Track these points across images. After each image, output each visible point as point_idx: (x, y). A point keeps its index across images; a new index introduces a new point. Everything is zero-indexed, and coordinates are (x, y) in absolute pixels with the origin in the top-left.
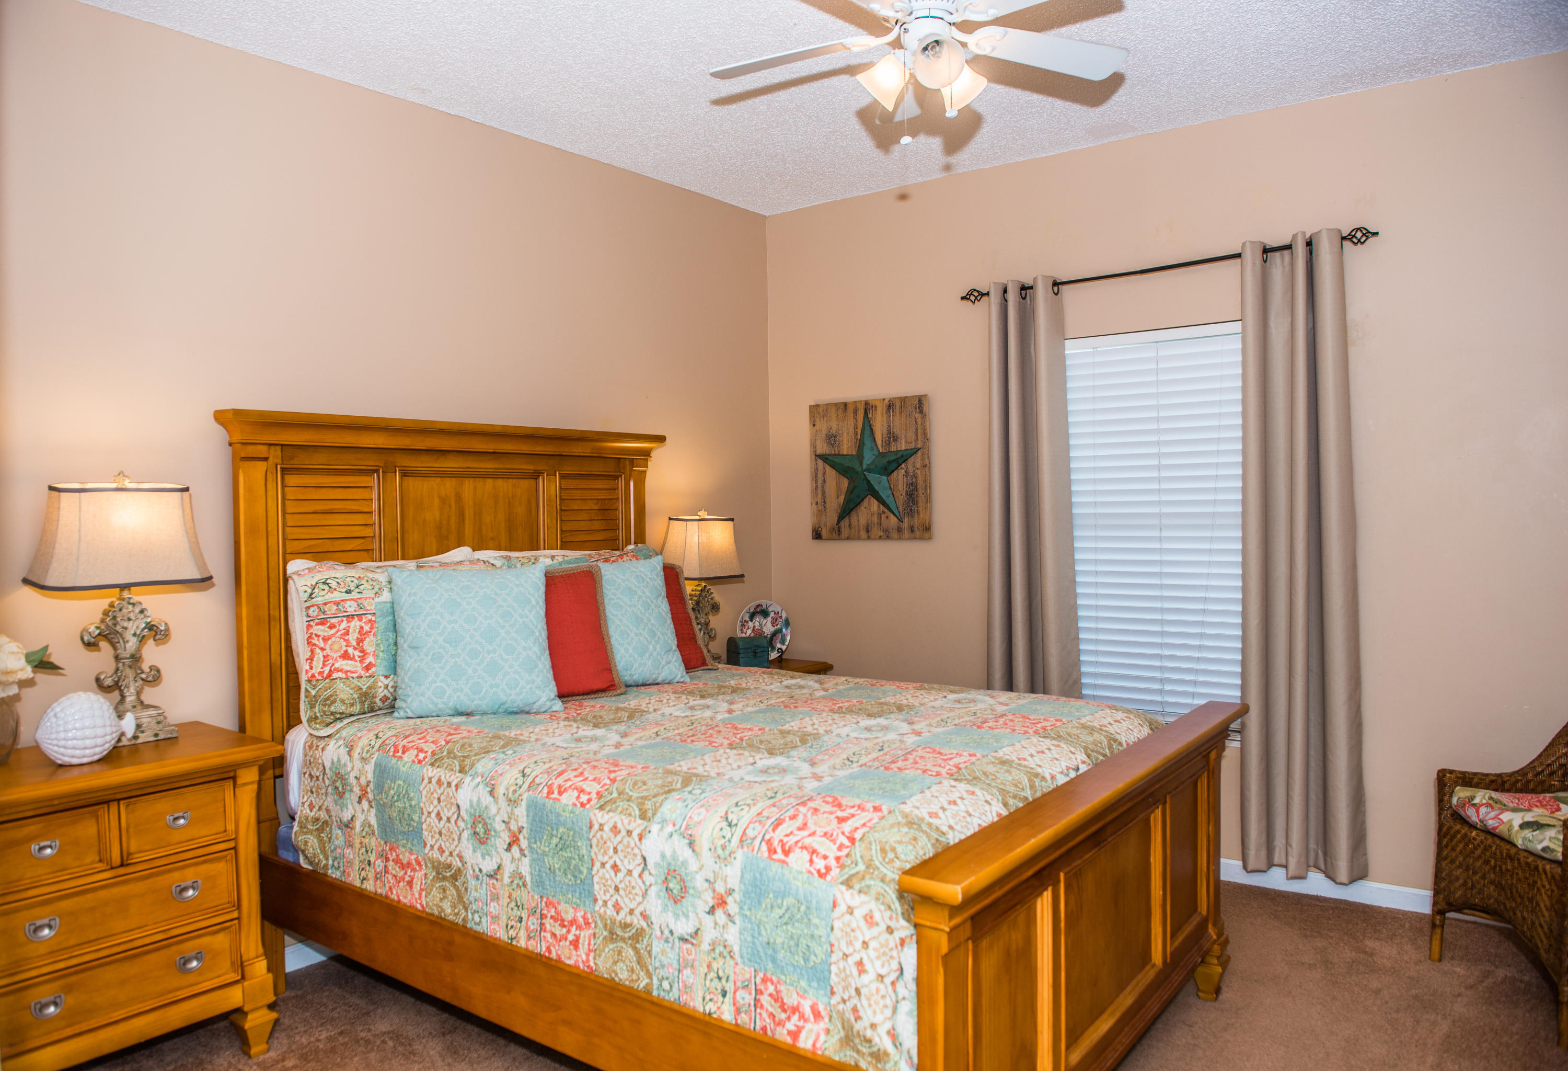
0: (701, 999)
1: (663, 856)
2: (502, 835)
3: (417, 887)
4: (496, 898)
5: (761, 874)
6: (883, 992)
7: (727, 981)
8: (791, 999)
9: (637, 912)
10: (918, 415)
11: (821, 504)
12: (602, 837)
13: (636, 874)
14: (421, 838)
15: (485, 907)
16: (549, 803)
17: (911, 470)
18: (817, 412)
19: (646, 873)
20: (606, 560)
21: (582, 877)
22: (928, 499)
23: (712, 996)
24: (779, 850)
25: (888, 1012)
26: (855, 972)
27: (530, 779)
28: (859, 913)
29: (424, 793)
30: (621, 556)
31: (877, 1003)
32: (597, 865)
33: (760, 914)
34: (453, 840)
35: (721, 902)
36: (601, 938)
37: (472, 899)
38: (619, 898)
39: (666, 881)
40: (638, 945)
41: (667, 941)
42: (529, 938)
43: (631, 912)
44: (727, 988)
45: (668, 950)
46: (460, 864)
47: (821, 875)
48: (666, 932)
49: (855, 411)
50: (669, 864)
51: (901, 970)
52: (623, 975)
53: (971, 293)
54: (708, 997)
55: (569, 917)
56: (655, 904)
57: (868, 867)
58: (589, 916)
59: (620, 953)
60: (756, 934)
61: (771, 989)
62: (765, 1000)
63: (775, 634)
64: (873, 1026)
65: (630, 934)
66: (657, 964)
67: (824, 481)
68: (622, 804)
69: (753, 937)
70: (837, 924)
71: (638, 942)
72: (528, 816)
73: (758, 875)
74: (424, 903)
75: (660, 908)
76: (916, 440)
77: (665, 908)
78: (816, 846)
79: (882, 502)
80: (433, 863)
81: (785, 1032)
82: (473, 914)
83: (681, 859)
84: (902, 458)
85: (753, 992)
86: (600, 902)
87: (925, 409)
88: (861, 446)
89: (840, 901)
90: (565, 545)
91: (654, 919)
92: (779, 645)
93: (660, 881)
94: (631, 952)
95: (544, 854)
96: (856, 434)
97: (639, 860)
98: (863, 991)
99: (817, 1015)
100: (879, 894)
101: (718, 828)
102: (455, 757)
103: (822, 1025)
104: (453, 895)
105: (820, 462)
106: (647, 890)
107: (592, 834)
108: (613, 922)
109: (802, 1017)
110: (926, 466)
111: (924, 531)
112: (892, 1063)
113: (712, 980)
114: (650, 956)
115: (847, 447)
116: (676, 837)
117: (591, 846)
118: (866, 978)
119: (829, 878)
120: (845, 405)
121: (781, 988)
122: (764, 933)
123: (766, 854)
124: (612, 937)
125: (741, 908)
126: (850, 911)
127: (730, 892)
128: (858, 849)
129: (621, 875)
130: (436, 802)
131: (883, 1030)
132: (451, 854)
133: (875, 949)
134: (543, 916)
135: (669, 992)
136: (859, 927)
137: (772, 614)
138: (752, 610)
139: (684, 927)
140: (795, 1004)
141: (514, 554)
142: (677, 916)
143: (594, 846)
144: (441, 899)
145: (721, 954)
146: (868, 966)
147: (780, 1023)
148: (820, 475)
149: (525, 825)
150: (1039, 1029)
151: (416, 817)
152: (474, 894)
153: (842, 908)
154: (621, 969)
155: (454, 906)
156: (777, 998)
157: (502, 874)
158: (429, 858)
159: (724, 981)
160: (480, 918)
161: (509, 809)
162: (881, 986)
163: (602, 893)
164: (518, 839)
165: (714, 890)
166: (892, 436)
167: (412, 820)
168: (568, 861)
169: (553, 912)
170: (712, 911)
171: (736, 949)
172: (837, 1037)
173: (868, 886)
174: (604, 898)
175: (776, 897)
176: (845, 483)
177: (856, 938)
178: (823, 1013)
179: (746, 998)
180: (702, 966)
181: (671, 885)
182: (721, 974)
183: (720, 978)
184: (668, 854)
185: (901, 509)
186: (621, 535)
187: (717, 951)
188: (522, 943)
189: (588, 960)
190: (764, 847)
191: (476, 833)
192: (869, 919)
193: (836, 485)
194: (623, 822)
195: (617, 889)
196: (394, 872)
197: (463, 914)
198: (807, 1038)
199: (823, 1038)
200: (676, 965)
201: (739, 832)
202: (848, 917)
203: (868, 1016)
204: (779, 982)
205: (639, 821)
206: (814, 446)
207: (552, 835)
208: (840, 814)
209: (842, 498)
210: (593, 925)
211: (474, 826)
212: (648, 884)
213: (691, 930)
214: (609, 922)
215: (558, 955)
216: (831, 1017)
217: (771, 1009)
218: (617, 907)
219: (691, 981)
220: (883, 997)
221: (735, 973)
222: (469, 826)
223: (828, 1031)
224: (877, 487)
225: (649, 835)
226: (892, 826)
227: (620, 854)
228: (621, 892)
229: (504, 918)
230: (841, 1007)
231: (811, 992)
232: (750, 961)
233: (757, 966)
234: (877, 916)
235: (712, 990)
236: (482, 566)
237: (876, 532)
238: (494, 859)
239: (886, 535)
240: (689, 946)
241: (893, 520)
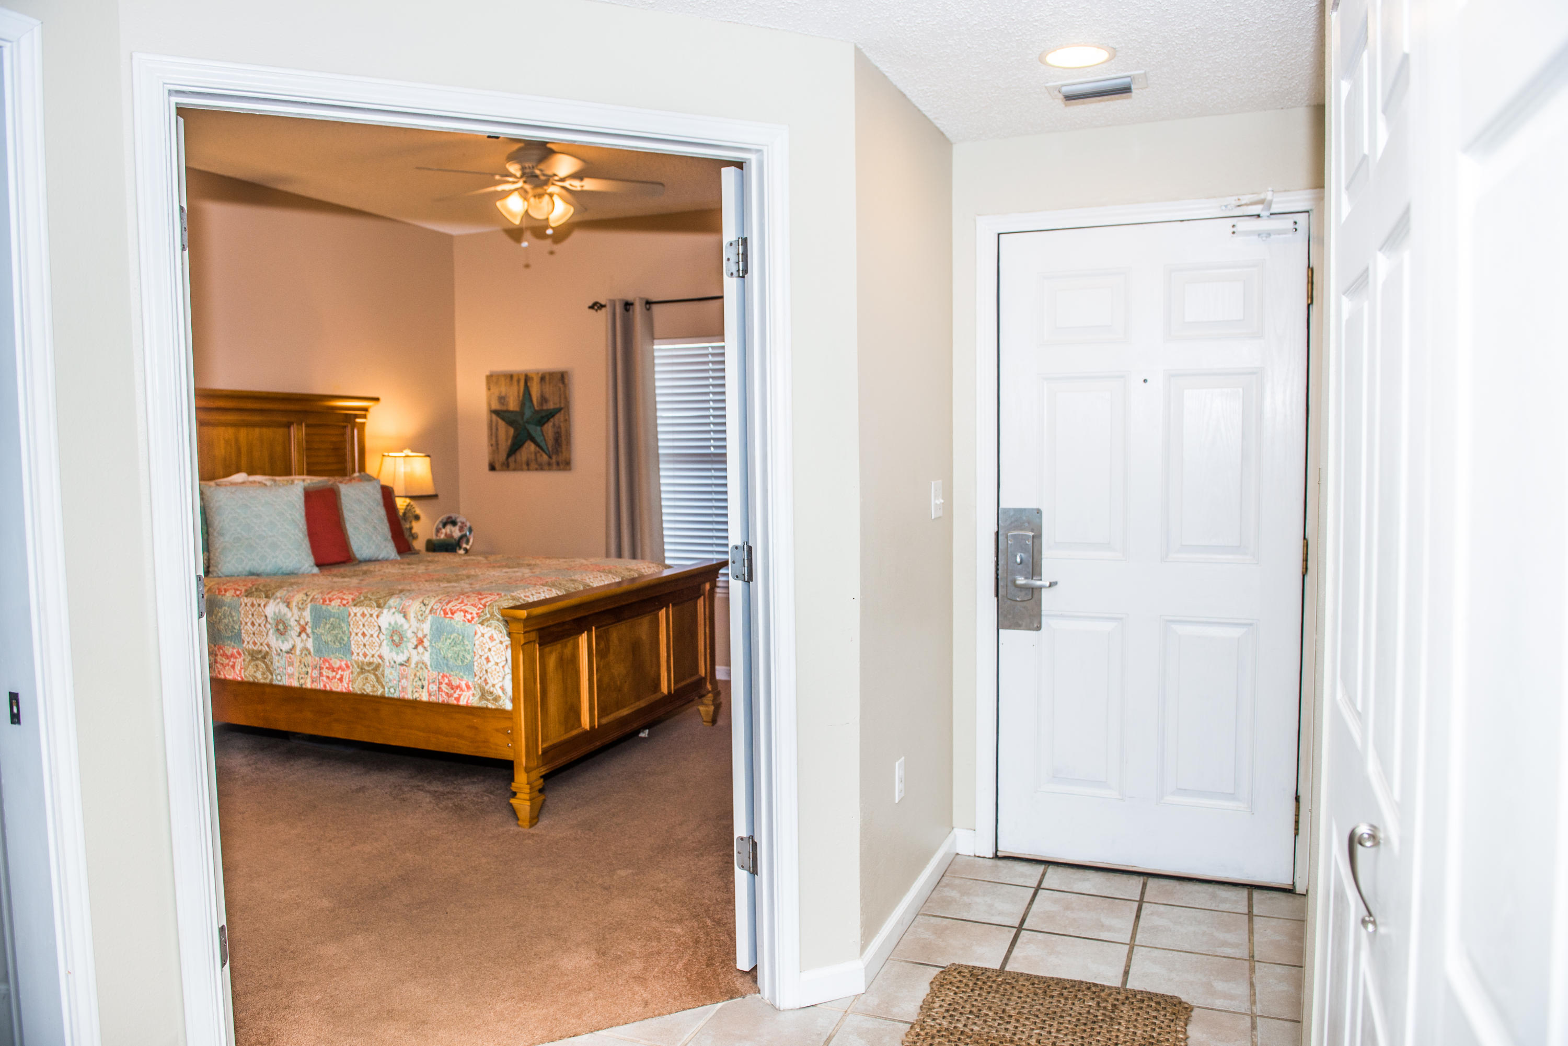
0: (411, 693)
1: (390, 624)
2: (295, 628)
3: (238, 668)
4: (291, 664)
5: (440, 625)
6: (498, 670)
7: (424, 680)
8: (455, 682)
9: (376, 656)
10: (561, 385)
11: (494, 445)
12: (356, 620)
13: (375, 636)
14: (240, 638)
15: (284, 671)
16: (324, 607)
17: (557, 423)
18: (492, 379)
19: (381, 634)
20: (341, 482)
21: (344, 642)
22: (569, 443)
23: (417, 689)
24: (449, 613)
25: (501, 679)
26: (485, 662)
27: (311, 597)
28: (487, 636)
29: (243, 612)
30: (350, 480)
31: (495, 675)
32: (353, 634)
33: (440, 644)
34: (263, 635)
35: (421, 642)
36: (356, 673)
37: (276, 667)
38: (366, 650)
39: (392, 636)
40: (377, 673)
41: (393, 667)
42: (313, 682)
43: (373, 656)
44: (424, 684)
45: (393, 672)
46: (267, 649)
47: (469, 621)
48: (392, 663)
49: (519, 381)
50: (393, 627)
51: (507, 660)
52: (368, 690)
53: (595, 304)
54: (414, 691)
55: (336, 666)
56: (387, 651)
57: (491, 616)
58: (349, 663)
59: (367, 679)
60: (438, 654)
61: (446, 680)
62: (444, 687)
63: (461, 538)
64: (494, 686)
65: (372, 667)
66: (388, 680)
67: (497, 429)
68: (367, 602)
69: (437, 655)
70: (477, 643)
71: (377, 671)
72: (311, 615)
73: (439, 626)
74: (243, 676)
75: (389, 651)
76: (560, 402)
77: (391, 651)
78: (467, 609)
79: (537, 445)
80: (249, 652)
81: (453, 699)
82: (276, 676)
83: (399, 624)
84: (551, 414)
85: (438, 684)
86: (355, 654)
87: (566, 381)
88: (523, 405)
89: (478, 631)
90: (310, 473)
91: (385, 657)
92: (464, 546)
93: (388, 637)
94: (373, 677)
95: (322, 634)
96: (519, 396)
97: (377, 628)
98: (489, 670)
99: (468, 687)
100: (496, 626)
101: (418, 607)
102: (261, 591)
103: (471, 692)
104: (262, 668)
105: (494, 417)
106: (381, 643)
107: (350, 619)
108: (363, 663)
109: (462, 690)
110: (567, 420)
111: (565, 465)
112: (502, 700)
113: (416, 682)
114: (384, 677)
115: (513, 405)
116: (396, 614)
117: (350, 625)
118: (490, 664)
119: (473, 622)
120: (511, 376)
121: (451, 678)
122: (442, 653)
123: (443, 615)
124: (363, 671)
125: (431, 643)
126: (483, 635)
127: (425, 636)
128: (487, 610)
129: (367, 638)
130: (250, 616)
131: (497, 687)
132: (261, 644)
133: (494, 651)
134: (321, 668)
135: (394, 694)
136: (487, 642)
137: (459, 524)
138: (445, 521)
139: (401, 658)
140: (458, 684)
141: (277, 478)
142: (397, 654)
143: (351, 625)
144: (255, 672)
145: (421, 668)
146: (491, 659)
147: (451, 696)
148: (494, 424)
149: (309, 621)
150: (582, 700)
151: (237, 627)
152: (277, 664)
153: (479, 634)
154: (368, 687)
155: (263, 674)
156: (449, 684)
157: (295, 651)
158: (246, 650)
159: (422, 681)
160: (281, 677)
161: (299, 613)
162: (497, 667)
163: (356, 649)
164: (305, 629)
165: (417, 636)
166: (543, 399)
167: (235, 629)
168: (336, 636)
169: (327, 665)
170: (416, 647)
171: (429, 664)
172: (478, 696)
173: (491, 623)
174: (358, 651)
175: (448, 634)
176: (512, 431)
177: (486, 647)
178: (471, 686)
179: (433, 688)
180: (411, 676)
181: (394, 638)
182: (421, 677)
183: (420, 680)
184: (393, 623)
185: (550, 449)
186: (349, 465)
187: (419, 666)
188: (309, 686)
189: (348, 687)
190: (442, 613)
191: (278, 630)
192: (492, 638)
193: (505, 433)
194: (367, 611)
195: (365, 645)
196: (221, 662)
197: (270, 676)
198: (464, 699)
199: (471, 698)
200: (397, 679)
201: (429, 608)
202: (482, 638)
203: (491, 681)
204: (450, 676)
205: (376, 609)
206: (489, 404)
207: (326, 623)
208: (480, 597)
209: (509, 442)
210: (351, 667)
211: (277, 625)
212: (382, 639)
213: (405, 658)
214: (360, 663)
215: (330, 688)
216: (475, 688)
217: (446, 691)
218: (365, 655)
219: (406, 684)
220: (498, 672)
221: (428, 676)
222: (274, 626)
223: (473, 695)
224: (534, 434)
225: (382, 615)
226: (505, 600)
227: (367, 627)
228: (367, 647)
229: (297, 675)
230: (479, 682)
231: (465, 677)
232: (436, 668)
233: (439, 670)
234: (495, 636)
235: (417, 686)
236: (258, 485)
237: (533, 465)
238: (290, 643)
239: (541, 468)
240: (404, 667)
241: (545, 457)
